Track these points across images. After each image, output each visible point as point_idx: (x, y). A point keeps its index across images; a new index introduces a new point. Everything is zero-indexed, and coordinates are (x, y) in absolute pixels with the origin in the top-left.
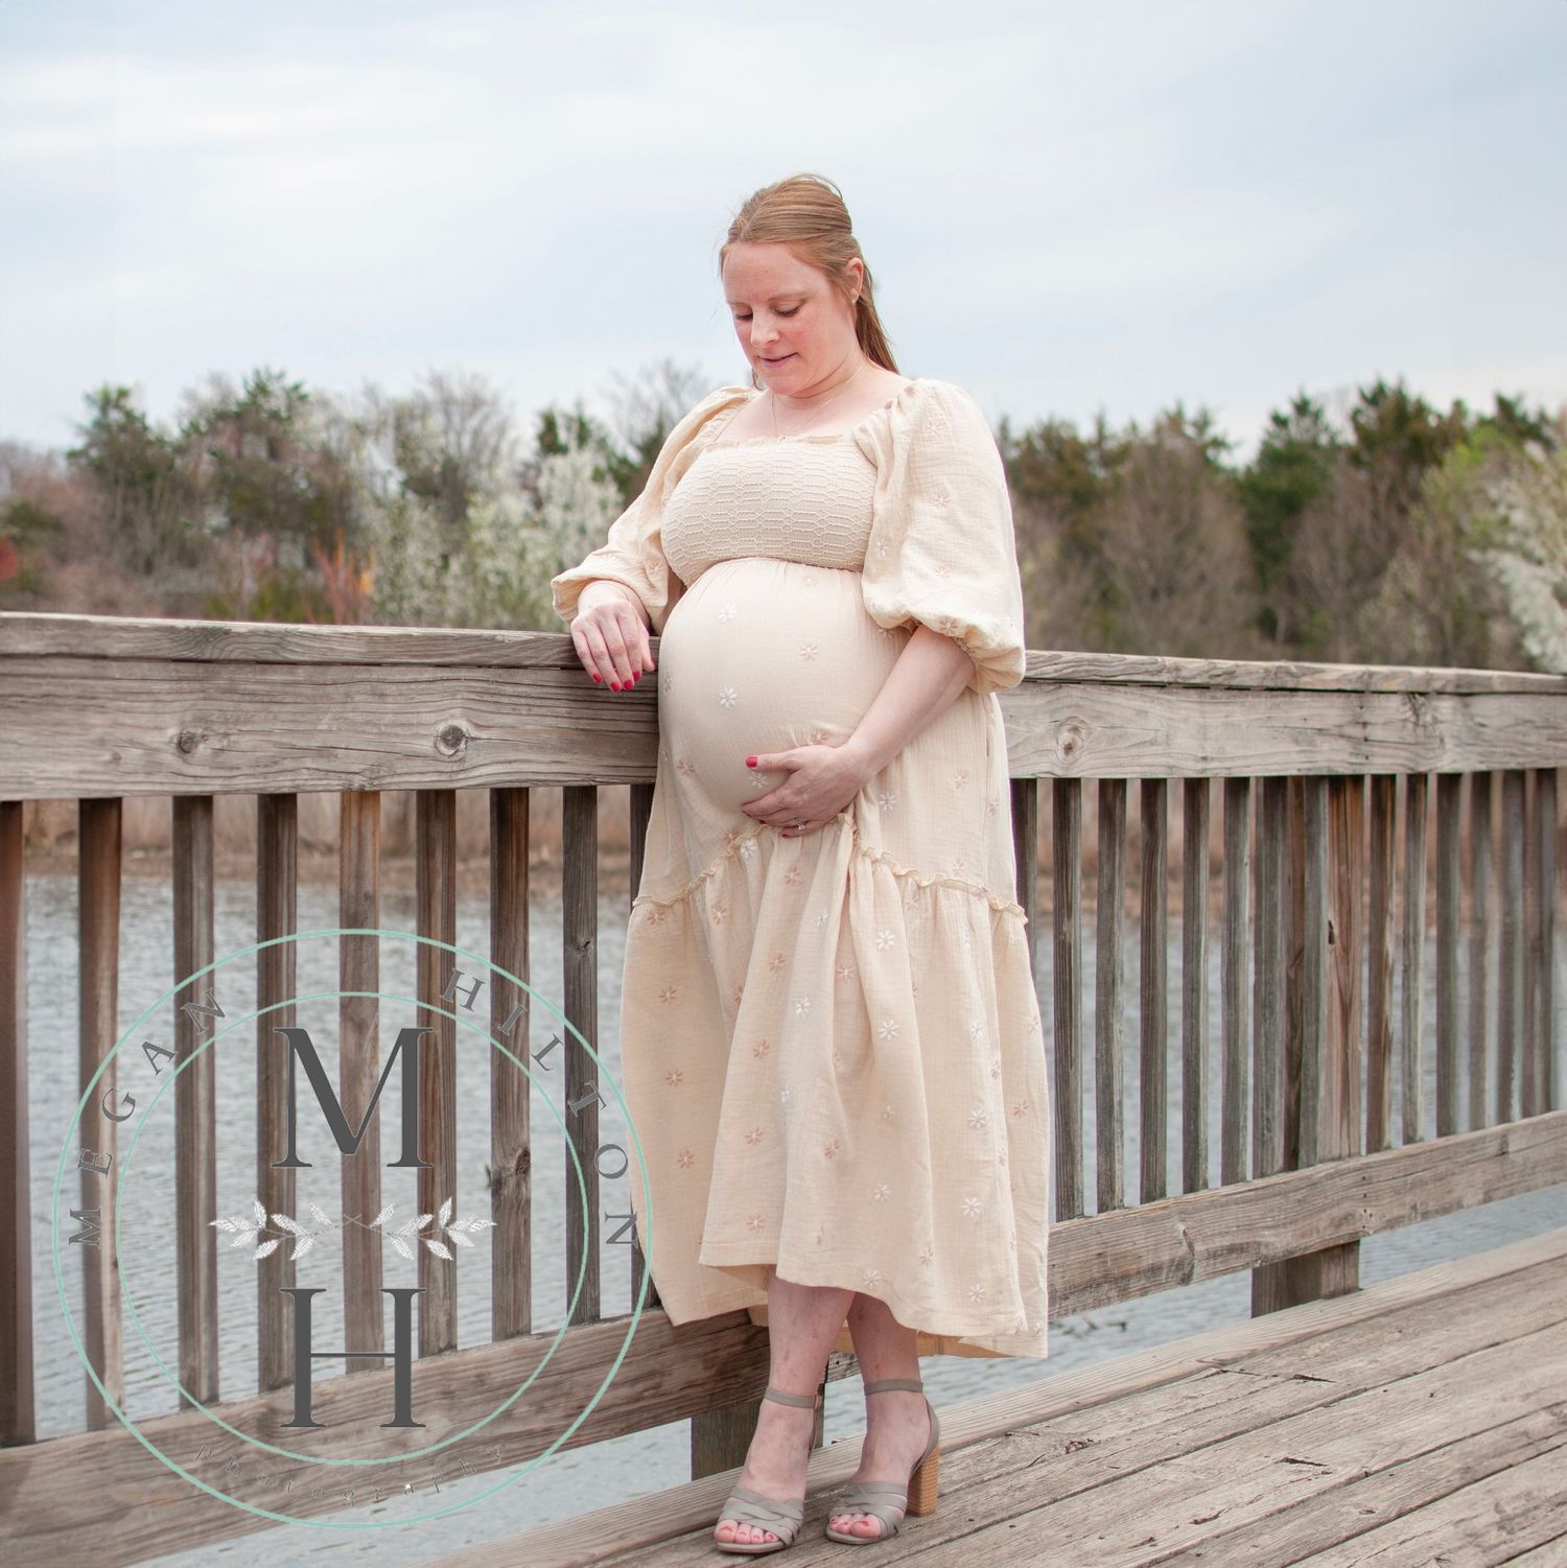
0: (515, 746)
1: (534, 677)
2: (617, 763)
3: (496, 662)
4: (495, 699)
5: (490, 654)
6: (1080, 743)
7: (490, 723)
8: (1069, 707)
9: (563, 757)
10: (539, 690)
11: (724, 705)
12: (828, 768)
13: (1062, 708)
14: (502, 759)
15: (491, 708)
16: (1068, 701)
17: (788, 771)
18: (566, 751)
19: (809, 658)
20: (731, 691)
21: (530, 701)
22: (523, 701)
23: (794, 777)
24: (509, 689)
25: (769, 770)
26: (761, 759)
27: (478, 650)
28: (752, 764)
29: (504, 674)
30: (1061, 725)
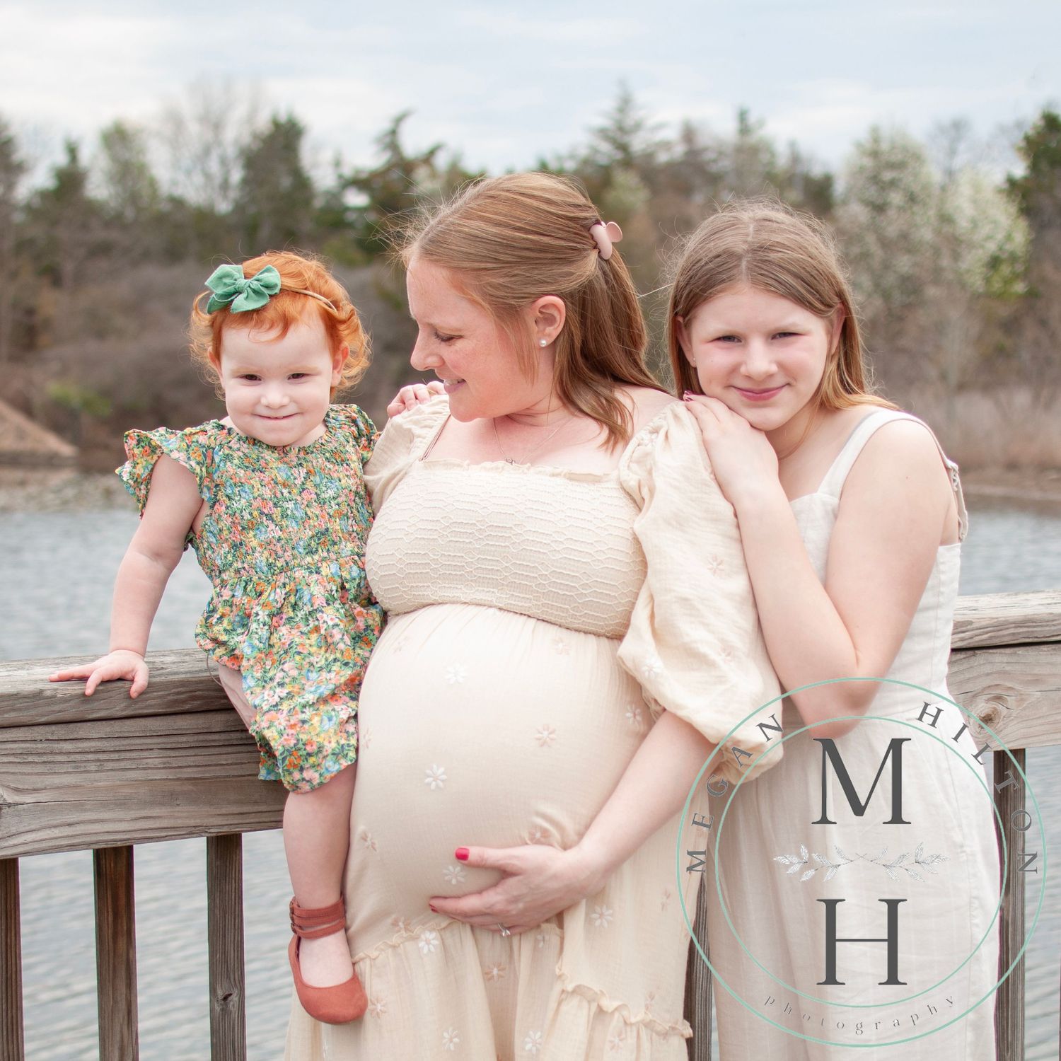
0: (79, 806)
1: (108, 729)
2: (245, 809)
3: (43, 719)
4: (45, 758)
5: (33, 712)
6: (1004, 711)
7: (39, 786)
8: (988, 674)
9: (156, 812)
10: (117, 742)
11: (429, 784)
12: (554, 877)
13: (979, 676)
14: (59, 822)
15: (41, 769)
16: (988, 669)
17: (503, 873)
18: (162, 804)
19: (543, 744)
20: (442, 770)
21: (101, 756)
22: (91, 757)
23: (511, 881)
24: (68, 746)
25: (481, 867)
26: (474, 853)
27: (14, 710)
28: (462, 856)
29: (60, 731)
30: (975, 696)
